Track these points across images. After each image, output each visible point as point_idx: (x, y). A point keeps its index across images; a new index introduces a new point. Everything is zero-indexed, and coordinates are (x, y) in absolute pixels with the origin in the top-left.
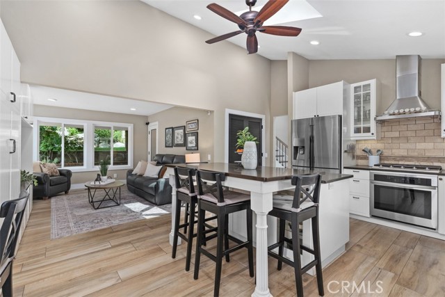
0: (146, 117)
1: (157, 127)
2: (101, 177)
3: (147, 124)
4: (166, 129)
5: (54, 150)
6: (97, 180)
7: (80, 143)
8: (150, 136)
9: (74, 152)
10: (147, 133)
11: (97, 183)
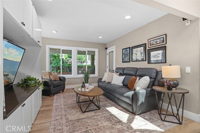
0: (105, 44)
1: (114, 50)
2: (85, 84)
3: (106, 49)
4: (123, 49)
5: (58, 66)
6: (82, 87)
7: (70, 62)
8: (108, 56)
9: (67, 67)
10: (106, 54)
11: (83, 89)
